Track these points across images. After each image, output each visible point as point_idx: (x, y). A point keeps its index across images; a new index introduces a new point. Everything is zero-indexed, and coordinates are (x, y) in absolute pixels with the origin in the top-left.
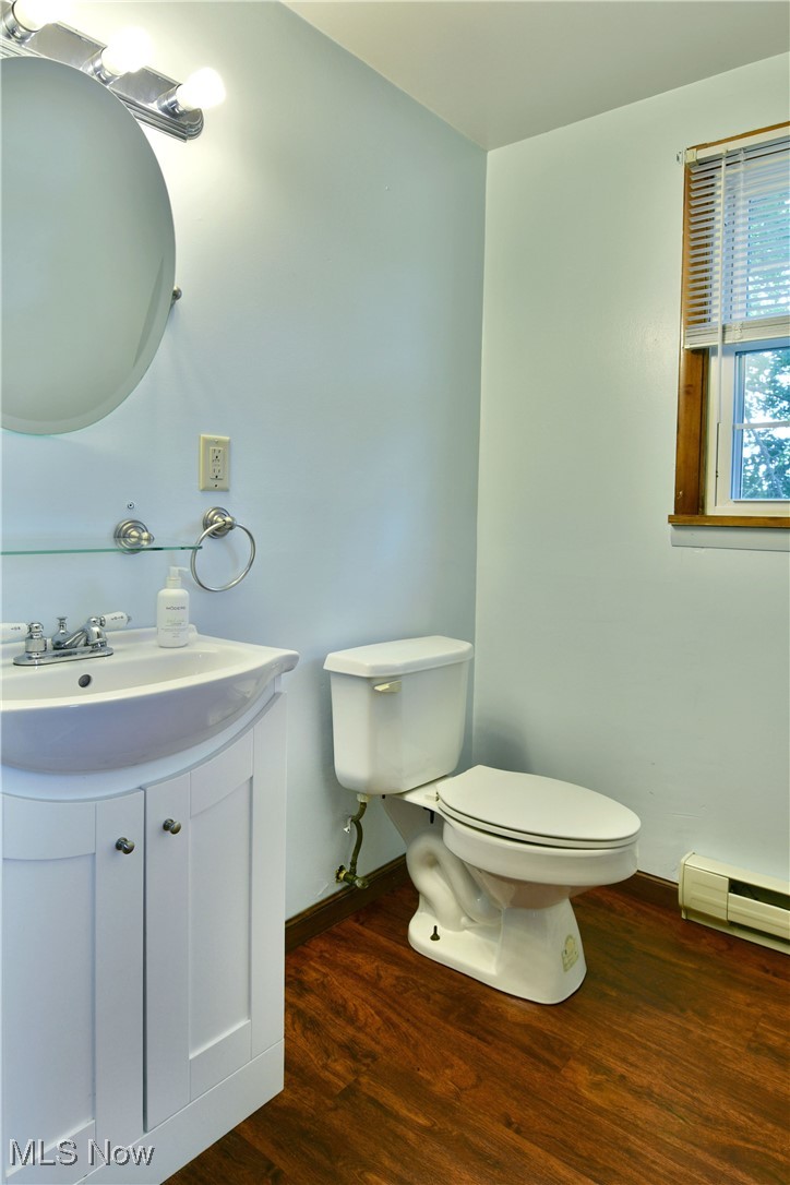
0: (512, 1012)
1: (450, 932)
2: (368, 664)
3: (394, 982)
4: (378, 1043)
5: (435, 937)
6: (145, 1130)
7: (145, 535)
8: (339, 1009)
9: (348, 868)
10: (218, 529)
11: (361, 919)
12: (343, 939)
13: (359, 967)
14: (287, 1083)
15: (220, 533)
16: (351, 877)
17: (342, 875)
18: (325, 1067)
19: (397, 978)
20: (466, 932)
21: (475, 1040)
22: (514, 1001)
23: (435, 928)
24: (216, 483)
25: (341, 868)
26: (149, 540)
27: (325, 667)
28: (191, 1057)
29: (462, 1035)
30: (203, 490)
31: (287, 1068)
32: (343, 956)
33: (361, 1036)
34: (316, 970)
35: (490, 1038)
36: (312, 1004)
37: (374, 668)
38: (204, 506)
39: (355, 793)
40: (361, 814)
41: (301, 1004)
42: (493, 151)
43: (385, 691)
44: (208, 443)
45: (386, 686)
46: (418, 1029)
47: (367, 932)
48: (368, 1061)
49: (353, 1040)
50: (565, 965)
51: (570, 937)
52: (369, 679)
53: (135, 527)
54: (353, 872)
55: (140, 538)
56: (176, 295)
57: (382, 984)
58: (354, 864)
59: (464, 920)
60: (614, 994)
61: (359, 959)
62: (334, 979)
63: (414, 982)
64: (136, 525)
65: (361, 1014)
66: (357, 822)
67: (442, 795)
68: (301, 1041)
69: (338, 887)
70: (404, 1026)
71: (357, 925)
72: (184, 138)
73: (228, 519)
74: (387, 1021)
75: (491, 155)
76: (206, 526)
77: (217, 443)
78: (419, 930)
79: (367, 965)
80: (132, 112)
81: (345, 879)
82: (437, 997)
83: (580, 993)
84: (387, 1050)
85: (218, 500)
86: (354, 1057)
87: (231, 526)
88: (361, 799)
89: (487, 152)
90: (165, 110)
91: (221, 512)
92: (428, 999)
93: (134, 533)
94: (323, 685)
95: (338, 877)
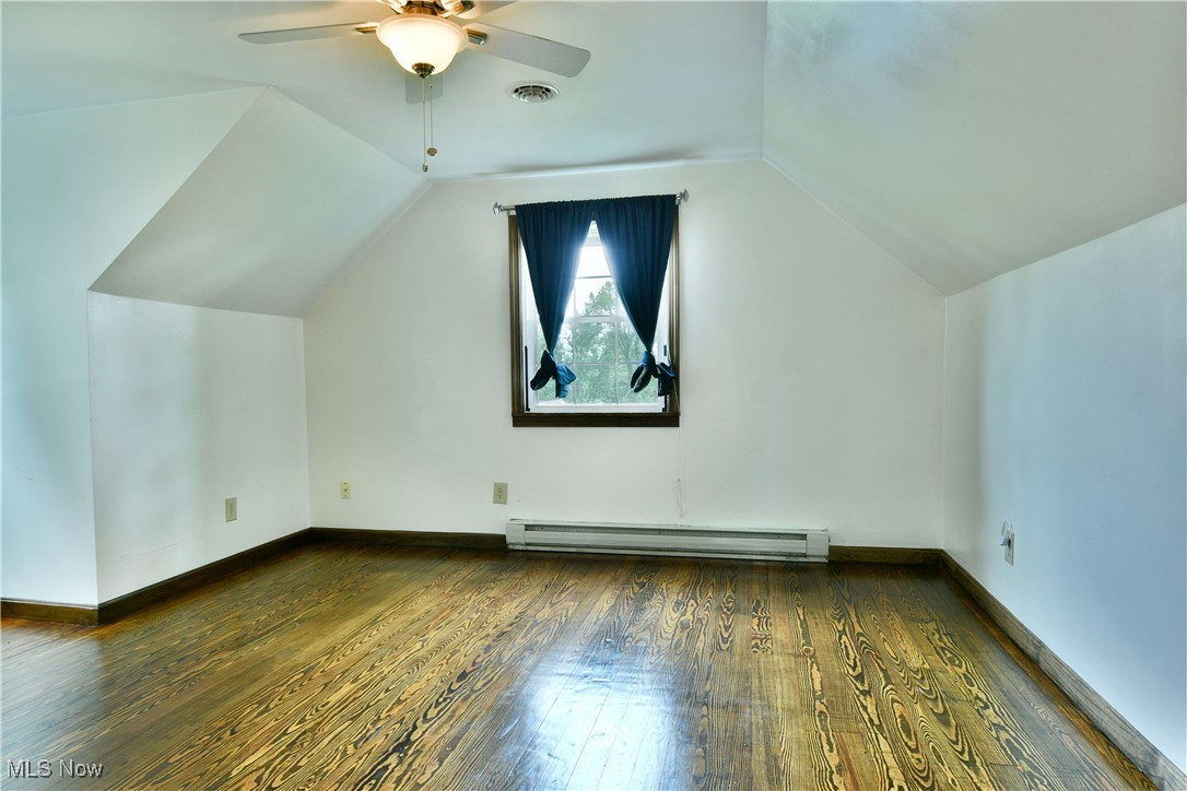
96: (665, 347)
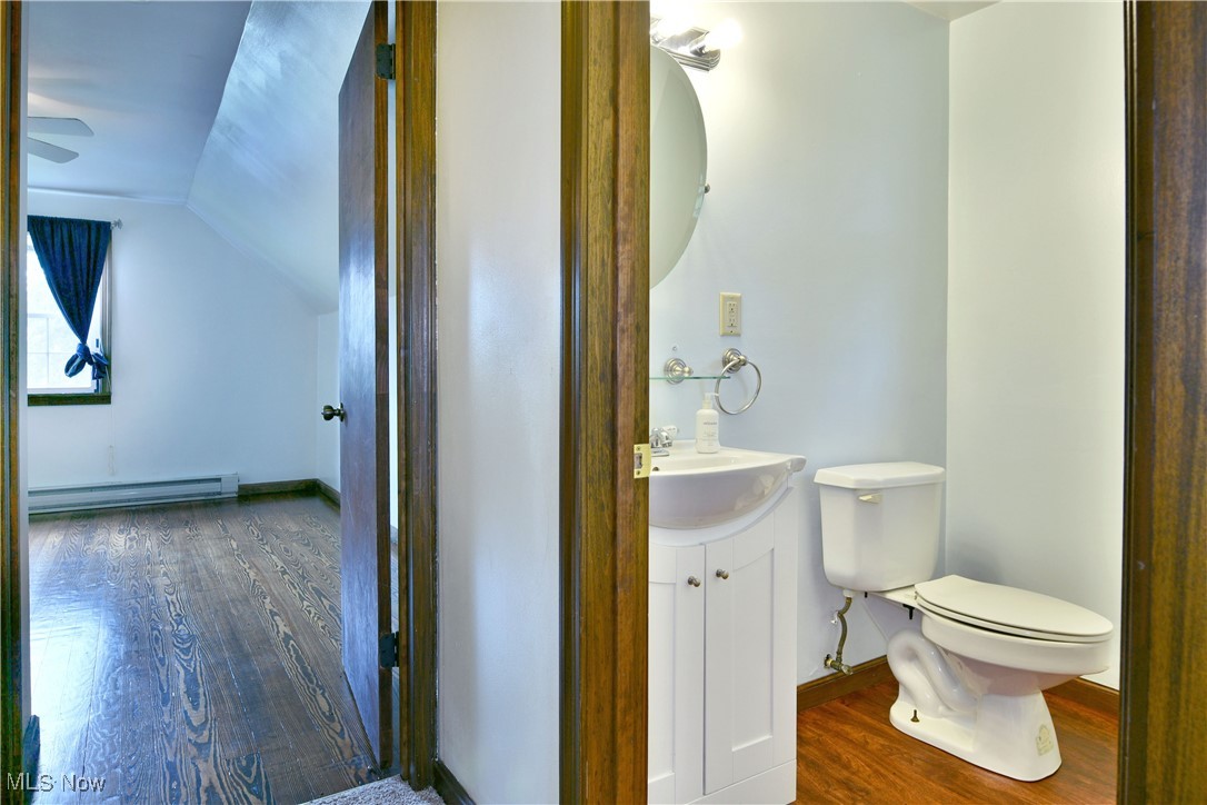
0: (988, 781)
1: (929, 718)
2: (853, 478)
3: (880, 747)
4: (870, 784)
5: (915, 719)
6: (704, 794)
7: (687, 369)
8: (836, 759)
9: (834, 657)
10: (733, 366)
11: (847, 703)
12: (832, 714)
13: (848, 734)
14: (798, 797)
15: (735, 368)
16: (837, 664)
17: (829, 662)
18: (827, 792)
19: (882, 745)
20: (943, 719)
21: (955, 795)
22: (990, 775)
23: (915, 712)
24: (732, 331)
25: (828, 657)
26: (689, 372)
27: (816, 480)
28: (733, 750)
29: (942, 789)
30: (723, 335)
31: (798, 789)
32: (832, 724)
33: (855, 778)
34: (810, 730)
35: (969, 795)
36: (813, 752)
37: (858, 481)
38: (721, 349)
39: (841, 588)
40: (846, 609)
41: (804, 752)
42: (956, 21)
43: (868, 500)
44: (726, 299)
45: (869, 497)
46: (904, 781)
47: (853, 712)
48: (863, 794)
49: (847, 779)
50: (1039, 750)
51: (1043, 727)
52: (854, 490)
53: (678, 364)
54: (839, 659)
55: (683, 372)
56: (707, 190)
57: (869, 747)
58: (839, 653)
59: (941, 708)
60: (1089, 782)
61: (847, 728)
62: (827, 738)
63: (898, 749)
64: (679, 362)
65: (853, 764)
66: (841, 616)
67: (920, 592)
68: (806, 774)
69: (826, 672)
70: (892, 777)
71: (843, 706)
72: (708, 70)
73: (742, 357)
74: (876, 771)
75: (953, 24)
76: (725, 363)
77: (732, 298)
78: (900, 714)
79: (857, 734)
80: (677, 60)
81: (832, 666)
82: (919, 762)
83: (1054, 777)
84: (878, 790)
85: (732, 343)
86: (850, 790)
87: (745, 363)
88: (847, 594)
89: (949, 22)
90: (695, 53)
91: (735, 352)
92: (911, 762)
93: (678, 368)
94: (814, 495)
95: (826, 664)
96: (97, 340)
